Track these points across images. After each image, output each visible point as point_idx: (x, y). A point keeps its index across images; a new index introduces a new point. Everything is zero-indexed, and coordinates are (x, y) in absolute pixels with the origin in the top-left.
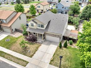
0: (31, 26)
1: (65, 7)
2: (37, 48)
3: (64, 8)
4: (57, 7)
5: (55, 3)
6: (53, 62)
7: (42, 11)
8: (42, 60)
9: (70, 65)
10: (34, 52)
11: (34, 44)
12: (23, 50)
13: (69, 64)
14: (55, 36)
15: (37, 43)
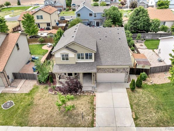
0: (63, 59)
1: (95, 14)
2: (92, 103)
3: (93, 15)
4: (79, 15)
5: (62, 7)
6: (140, 120)
7: (48, 24)
8: (118, 125)
9: (169, 117)
10: (91, 114)
11: (80, 96)
12: (64, 115)
13: (166, 114)
14: (117, 70)
15: (83, 92)
